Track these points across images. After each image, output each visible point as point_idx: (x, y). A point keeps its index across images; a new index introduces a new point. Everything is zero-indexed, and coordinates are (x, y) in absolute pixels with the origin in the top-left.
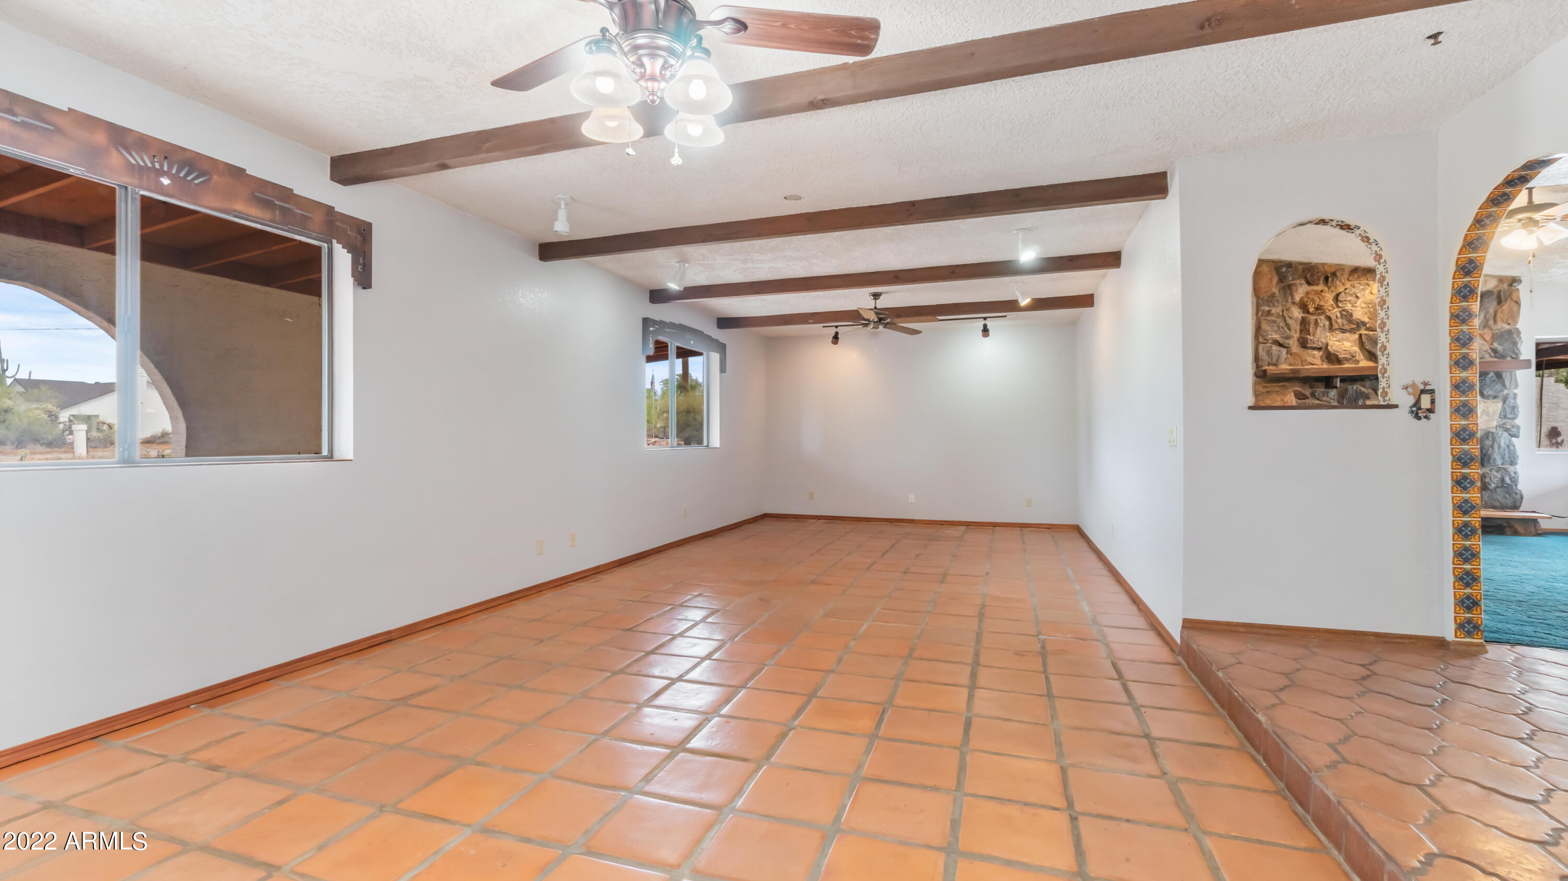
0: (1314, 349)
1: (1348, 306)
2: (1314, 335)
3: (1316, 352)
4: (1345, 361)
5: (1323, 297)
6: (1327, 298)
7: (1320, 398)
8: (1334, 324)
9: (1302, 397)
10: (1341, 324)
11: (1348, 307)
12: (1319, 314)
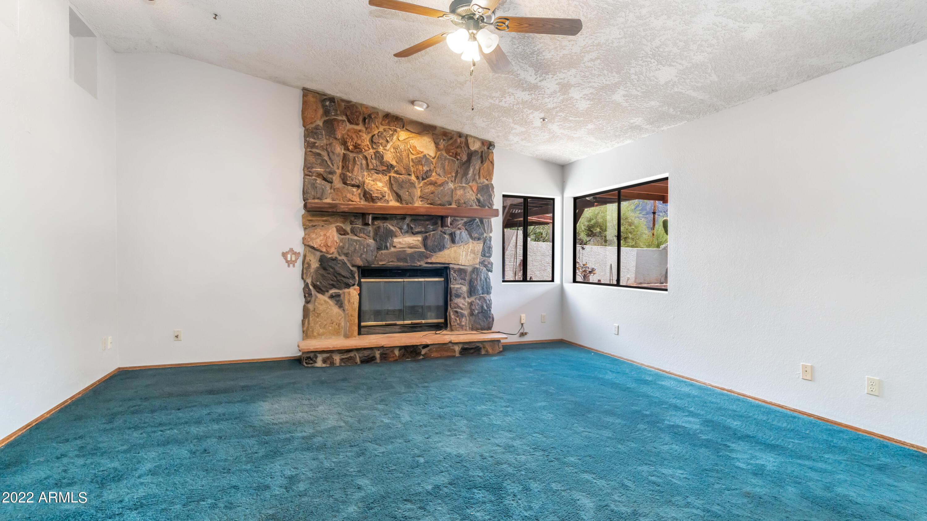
0: (353, 186)
1: (380, 148)
2: (352, 173)
3: (355, 189)
4: (377, 200)
5: (361, 136)
6: (363, 138)
7: (358, 235)
8: (370, 164)
9: (342, 233)
10: (375, 165)
11: (381, 149)
12: (357, 153)
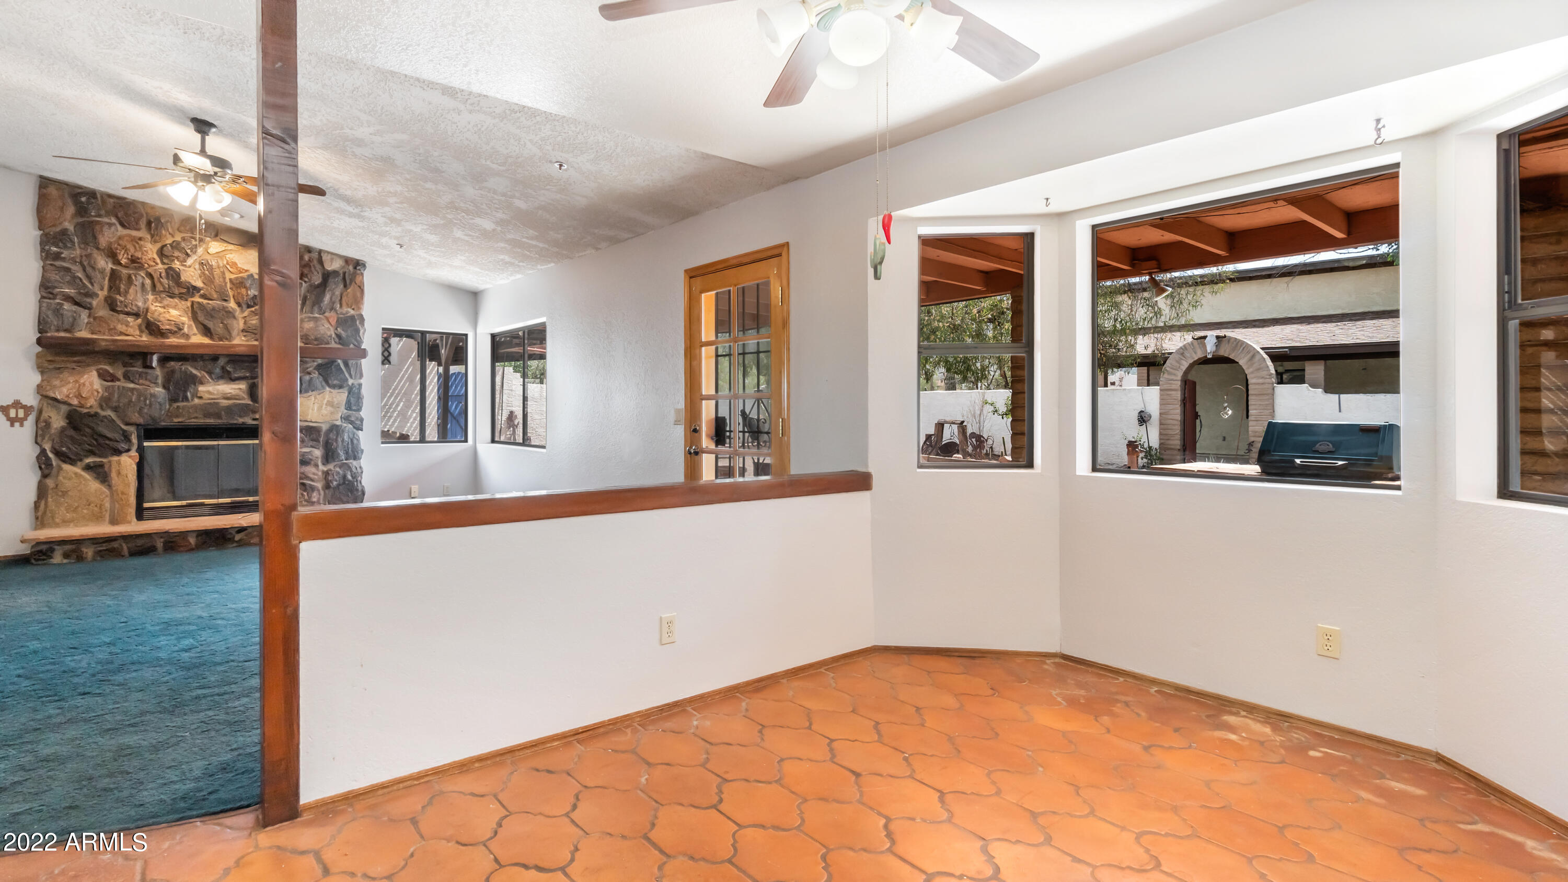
0: (128, 314)
1: (175, 264)
2: (125, 296)
3: (130, 319)
4: (170, 335)
5: (141, 247)
6: (145, 249)
7: (136, 381)
8: (158, 285)
9: (109, 378)
10: (167, 286)
11: (177, 265)
12: (136, 268)
